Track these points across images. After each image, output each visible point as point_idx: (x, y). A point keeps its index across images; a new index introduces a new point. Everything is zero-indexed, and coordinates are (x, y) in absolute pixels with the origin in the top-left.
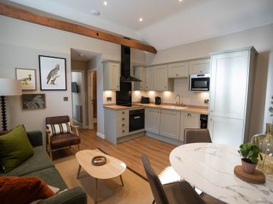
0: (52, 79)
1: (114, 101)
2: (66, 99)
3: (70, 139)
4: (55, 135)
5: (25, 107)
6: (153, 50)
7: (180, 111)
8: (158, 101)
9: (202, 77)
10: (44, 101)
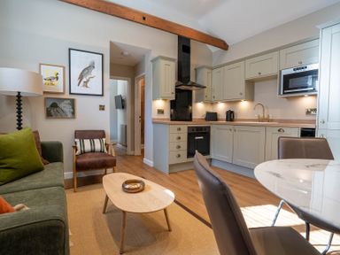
0: (84, 80)
1: (167, 115)
2: (102, 108)
3: (102, 158)
4: (83, 153)
5: (49, 115)
6: (223, 46)
7: (265, 126)
8: (230, 116)
9: (302, 70)
10: (73, 108)
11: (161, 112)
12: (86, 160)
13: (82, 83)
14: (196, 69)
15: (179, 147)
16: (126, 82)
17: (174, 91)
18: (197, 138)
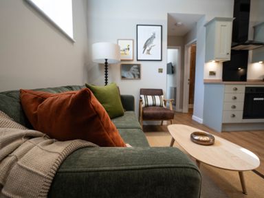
0: (148, 48)
1: (219, 76)
2: (161, 71)
3: (162, 111)
4: (147, 106)
10: (139, 71)
11: (212, 73)
12: (150, 111)
13: (146, 51)
14: (254, 28)
15: (234, 107)
16: (176, 50)
17: (229, 52)
18: (255, 99)
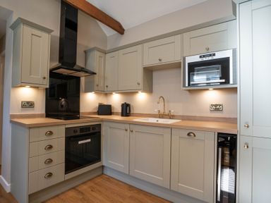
8: (126, 110)
9: (210, 58)
11: (29, 105)
14: (85, 52)
17: (47, 75)
